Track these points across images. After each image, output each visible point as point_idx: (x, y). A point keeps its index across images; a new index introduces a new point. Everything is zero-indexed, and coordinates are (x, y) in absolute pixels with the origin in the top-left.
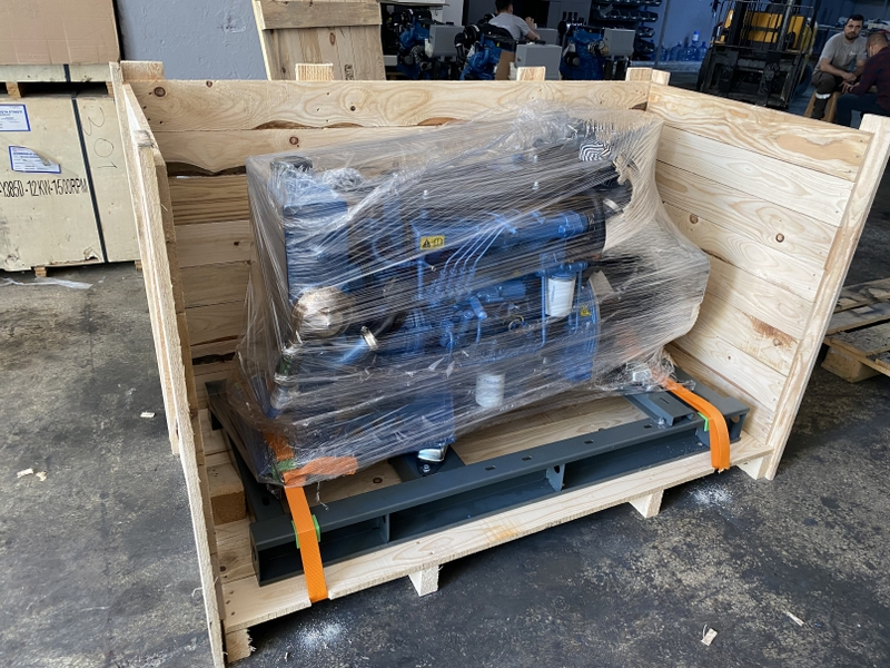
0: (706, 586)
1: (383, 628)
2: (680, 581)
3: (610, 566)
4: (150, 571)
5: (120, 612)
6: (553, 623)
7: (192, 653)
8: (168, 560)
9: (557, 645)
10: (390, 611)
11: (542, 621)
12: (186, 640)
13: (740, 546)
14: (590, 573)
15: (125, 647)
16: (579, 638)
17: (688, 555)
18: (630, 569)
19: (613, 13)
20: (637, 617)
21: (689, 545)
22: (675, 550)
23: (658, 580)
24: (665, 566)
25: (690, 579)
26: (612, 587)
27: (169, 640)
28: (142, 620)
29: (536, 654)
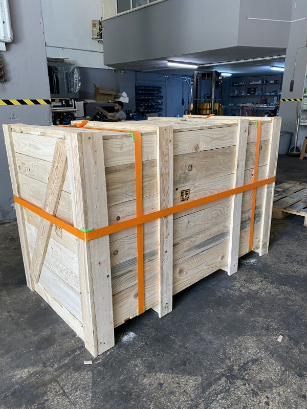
2: (251, 289)
3: (225, 290)
4: (45, 332)
6: (213, 312)
9: (218, 318)
11: (209, 312)
12: (75, 351)
14: (219, 294)
15: (49, 360)
16: (224, 314)
17: (250, 281)
23: (244, 291)
24: (244, 286)
25: (254, 288)
26: (229, 296)
27: (67, 352)
28: (52, 349)
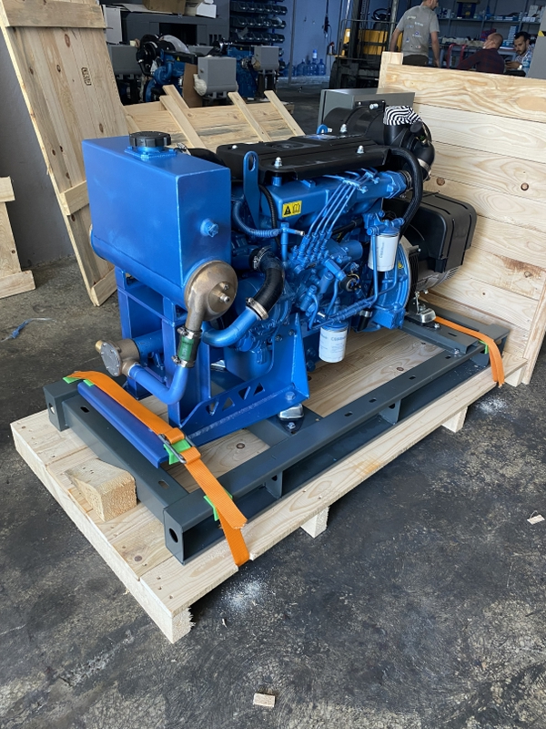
0: (523, 475)
1: (297, 574)
2: (503, 475)
3: (448, 476)
4: (50, 579)
5: (39, 627)
6: (429, 532)
7: (132, 645)
8: (64, 565)
9: (442, 549)
10: (295, 558)
11: (420, 533)
12: (120, 634)
13: (530, 440)
14: (436, 485)
15: (61, 660)
16: (454, 539)
17: (498, 453)
18: (463, 475)
19: (249, 35)
20: (487, 512)
21: (495, 446)
22: (487, 452)
23: (488, 479)
24: (487, 466)
25: (510, 472)
26: (458, 493)
27: (104, 639)
28: (66, 628)
29: (429, 560)
